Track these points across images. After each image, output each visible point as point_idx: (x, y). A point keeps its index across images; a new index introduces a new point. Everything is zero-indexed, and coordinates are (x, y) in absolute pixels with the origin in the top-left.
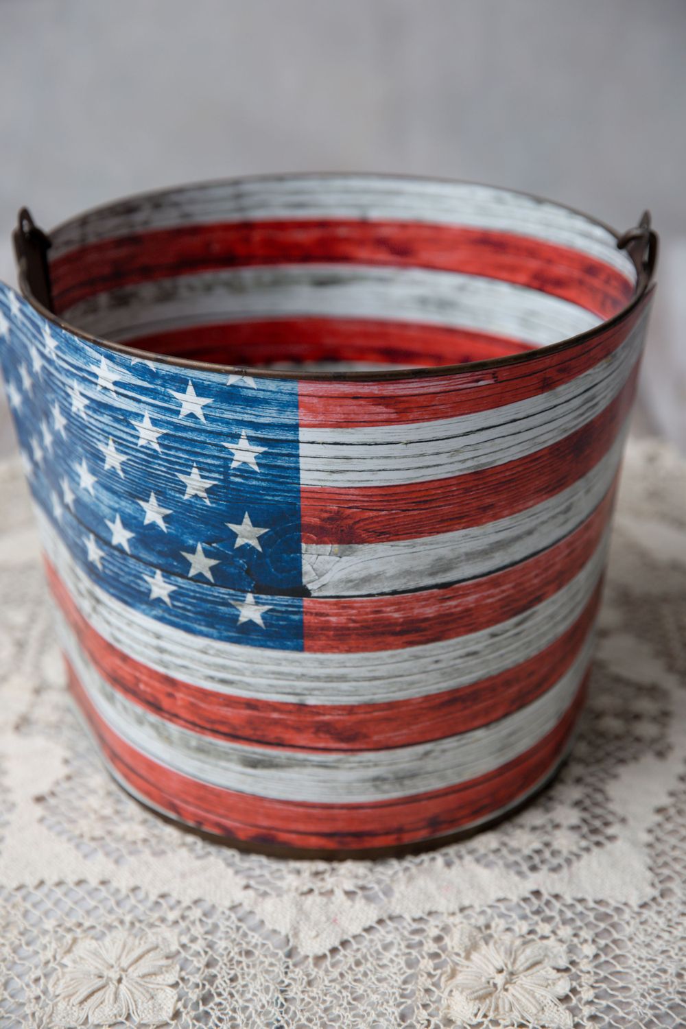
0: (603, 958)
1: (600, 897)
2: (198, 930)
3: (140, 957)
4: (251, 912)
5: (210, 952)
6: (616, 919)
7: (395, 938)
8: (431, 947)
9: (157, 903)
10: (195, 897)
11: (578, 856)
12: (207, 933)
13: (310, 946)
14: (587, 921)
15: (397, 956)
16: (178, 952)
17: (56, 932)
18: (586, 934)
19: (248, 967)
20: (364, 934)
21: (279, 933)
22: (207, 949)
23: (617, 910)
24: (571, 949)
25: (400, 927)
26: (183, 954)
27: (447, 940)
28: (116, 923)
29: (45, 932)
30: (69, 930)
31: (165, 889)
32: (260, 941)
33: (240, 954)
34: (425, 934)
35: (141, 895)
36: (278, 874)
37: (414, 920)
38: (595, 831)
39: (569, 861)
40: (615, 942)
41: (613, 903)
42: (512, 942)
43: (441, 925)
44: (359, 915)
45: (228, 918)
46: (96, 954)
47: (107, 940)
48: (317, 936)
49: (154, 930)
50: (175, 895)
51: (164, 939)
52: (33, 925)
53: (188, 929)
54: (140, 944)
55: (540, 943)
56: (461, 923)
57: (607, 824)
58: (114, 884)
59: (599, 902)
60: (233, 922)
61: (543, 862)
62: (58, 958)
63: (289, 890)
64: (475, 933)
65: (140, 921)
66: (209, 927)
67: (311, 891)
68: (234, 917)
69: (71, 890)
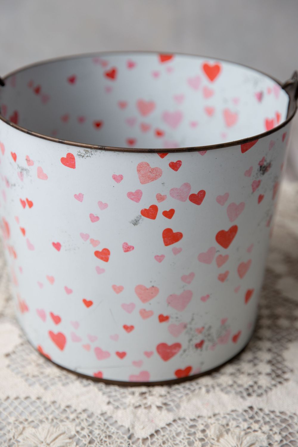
0: (285, 442)
1: (282, 410)
2: (85, 424)
3: (56, 438)
4: (111, 417)
5: (91, 436)
6: (290, 422)
7: (182, 430)
8: (200, 435)
9: (65, 410)
10: (84, 408)
11: (271, 389)
12: (89, 425)
13: (141, 433)
14: (276, 423)
15: (183, 439)
16: (75, 436)
17: (15, 424)
18: (276, 430)
19: (110, 443)
20: (167, 427)
21: (125, 427)
22: (90, 434)
23: (291, 417)
24: (269, 437)
25: (184, 424)
26: (78, 436)
27: (208, 432)
28: (44, 420)
29: (9, 424)
30: (21, 423)
31: (69, 403)
32: (116, 431)
33: (106, 437)
34: (197, 428)
35: (57, 405)
36: (123, 395)
37: (191, 420)
38: (278, 376)
39: (266, 391)
40: (290, 433)
41: (289, 413)
42: (240, 433)
43: (205, 424)
44: (164, 418)
45: (100, 419)
46: (34, 435)
47: (40, 428)
48: (144, 428)
49: (64, 423)
50: (74, 407)
51: (68, 428)
52: (3, 420)
53: (80, 423)
54: (56, 431)
55: (254, 434)
56: (215, 423)
57: (284, 372)
58: (44, 399)
59: (282, 413)
60: (102, 421)
61: (254, 391)
62: (16, 437)
63: (129, 406)
64: (222, 428)
65: (56, 419)
66: (91, 422)
67: (140, 406)
68: (102, 419)
69: (22, 402)
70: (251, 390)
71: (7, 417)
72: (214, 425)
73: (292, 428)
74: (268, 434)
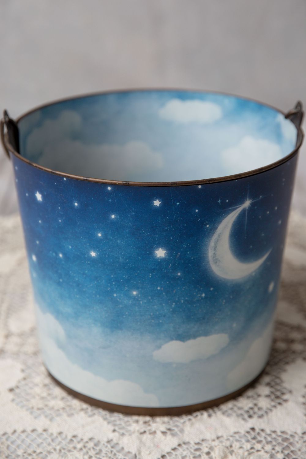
70: (251, 412)
71: (15, 450)
72: (218, 447)
73: (293, 446)
74: (270, 453)
